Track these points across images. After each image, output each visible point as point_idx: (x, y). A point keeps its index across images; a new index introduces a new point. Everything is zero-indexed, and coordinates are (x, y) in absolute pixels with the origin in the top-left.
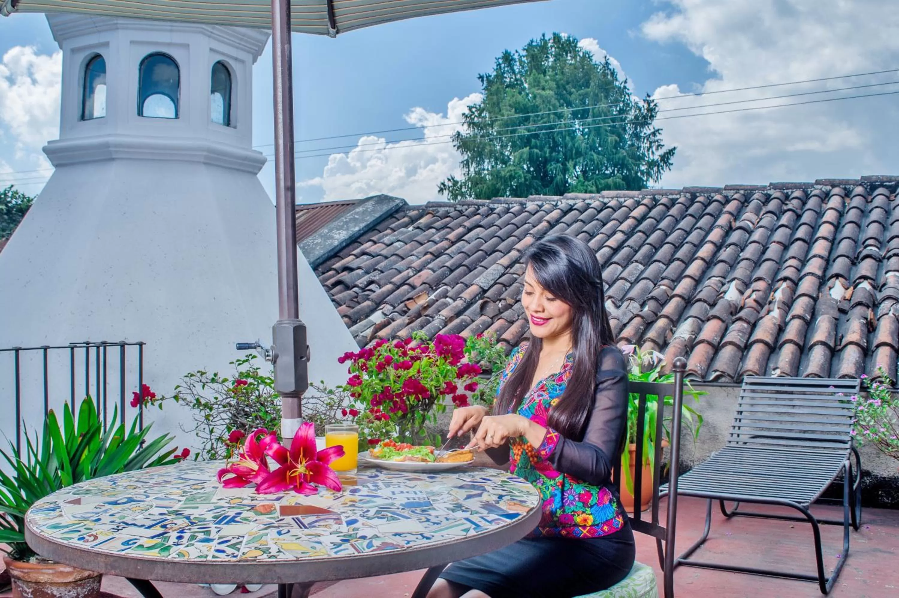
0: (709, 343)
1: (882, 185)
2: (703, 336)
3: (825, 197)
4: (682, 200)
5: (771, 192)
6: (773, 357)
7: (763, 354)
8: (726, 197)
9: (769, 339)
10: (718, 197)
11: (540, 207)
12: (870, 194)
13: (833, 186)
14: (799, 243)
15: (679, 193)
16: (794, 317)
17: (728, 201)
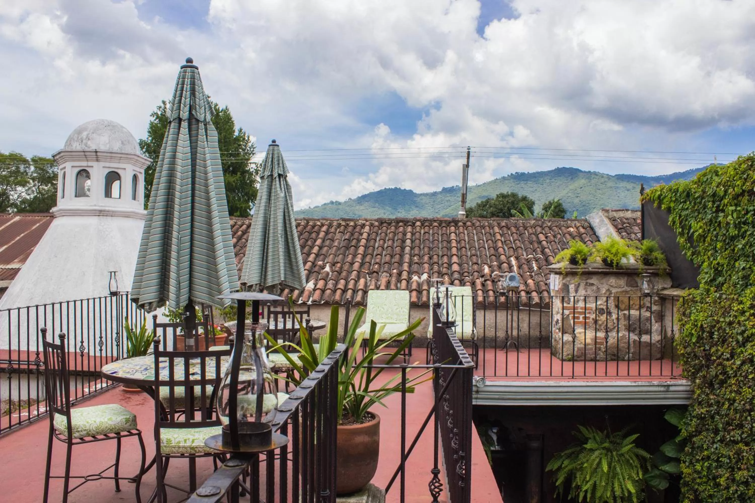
0: (320, 289)
1: (385, 222)
2: (318, 287)
3: (363, 226)
4: (303, 224)
5: (341, 222)
6: (345, 294)
7: (341, 293)
8: (322, 223)
9: (342, 288)
10: (319, 223)
11: (236, 223)
12: (381, 225)
13: (367, 221)
14: (353, 247)
15: (301, 220)
16: (352, 279)
17: (323, 225)
